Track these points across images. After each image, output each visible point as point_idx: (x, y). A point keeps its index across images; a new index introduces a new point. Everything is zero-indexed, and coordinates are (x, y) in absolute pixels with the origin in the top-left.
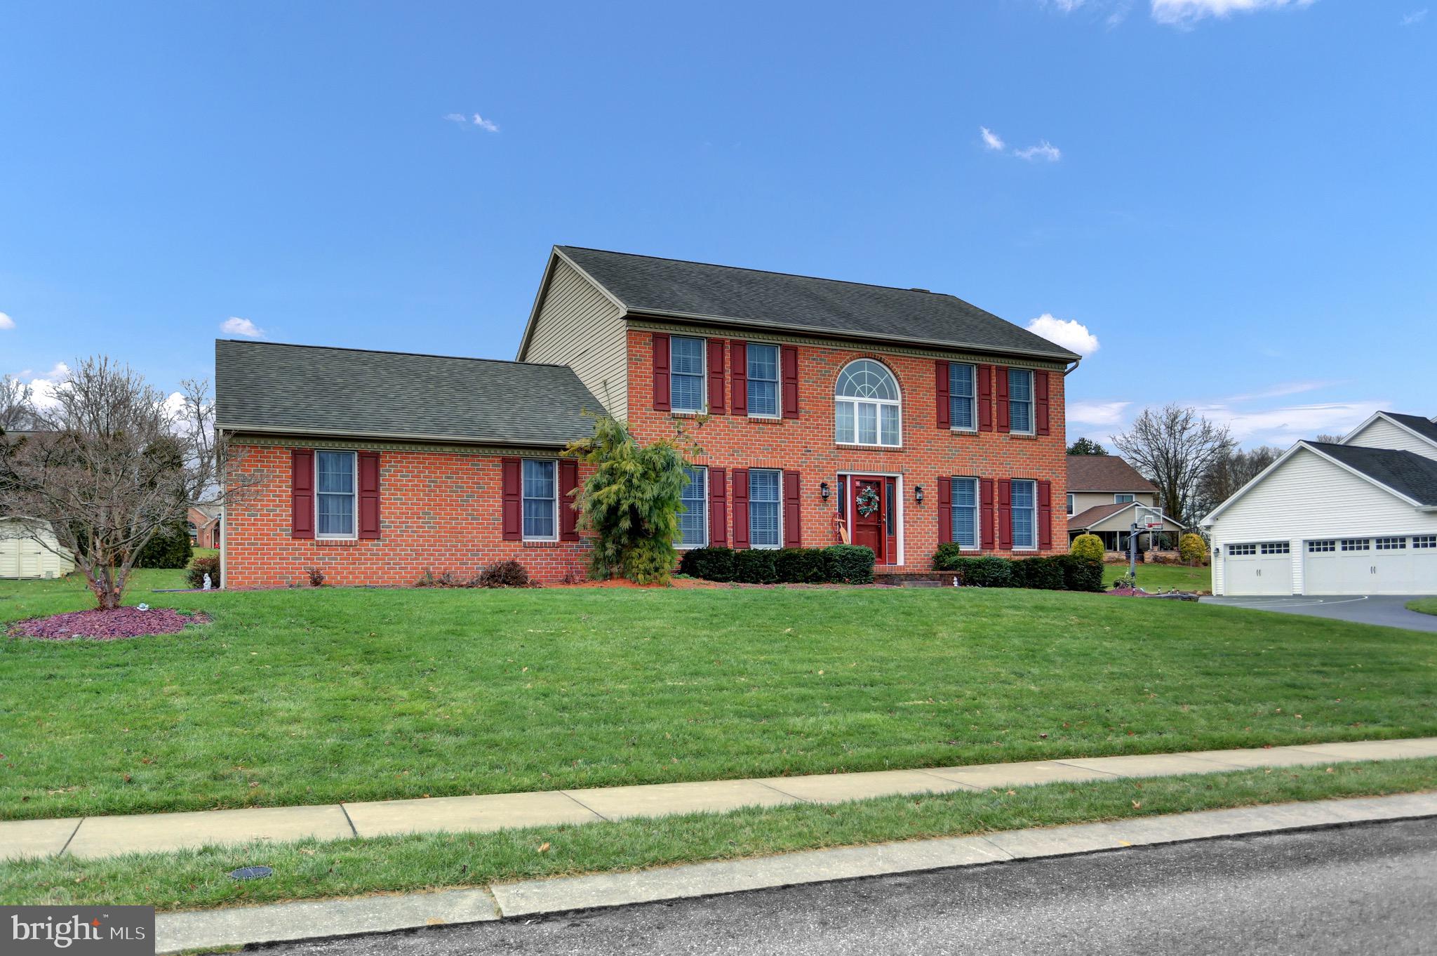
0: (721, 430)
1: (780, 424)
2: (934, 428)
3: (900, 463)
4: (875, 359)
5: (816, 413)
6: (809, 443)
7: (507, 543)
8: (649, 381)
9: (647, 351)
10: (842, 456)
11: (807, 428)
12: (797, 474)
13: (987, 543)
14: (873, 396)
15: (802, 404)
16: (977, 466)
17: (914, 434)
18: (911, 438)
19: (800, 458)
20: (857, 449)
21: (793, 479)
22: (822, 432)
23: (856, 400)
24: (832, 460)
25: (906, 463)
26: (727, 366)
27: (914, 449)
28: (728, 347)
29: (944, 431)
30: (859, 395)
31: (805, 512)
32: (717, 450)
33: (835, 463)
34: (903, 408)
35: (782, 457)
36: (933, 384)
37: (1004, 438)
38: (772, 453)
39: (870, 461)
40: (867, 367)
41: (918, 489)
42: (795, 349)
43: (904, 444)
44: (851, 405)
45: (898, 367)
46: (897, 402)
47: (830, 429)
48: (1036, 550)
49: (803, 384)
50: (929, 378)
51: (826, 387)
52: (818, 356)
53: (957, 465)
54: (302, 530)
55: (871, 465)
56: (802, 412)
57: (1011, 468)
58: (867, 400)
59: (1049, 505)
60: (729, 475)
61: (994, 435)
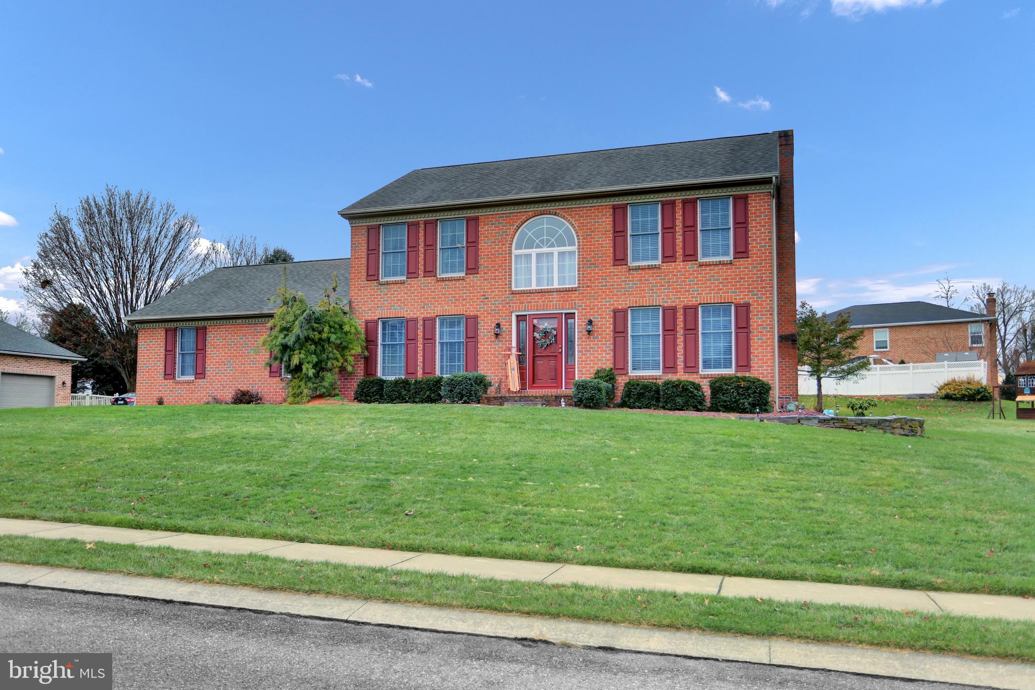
0: (415, 290)
1: (463, 279)
2: (610, 266)
3: (573, 300)
4: (550, 214)
5: (493, 267)
6: (486, 292)
7: (272, 379)
8: (364, 261)
9: (363, 239)
10: (516, 300)
11: (486, 280)
12: (476, 318)
13: (670, 367)
14: (552, 246)
15: (481, 262)
16: (658, 296)
17: (588, 274)
18: (585, 277)
19: (479, 305)
20: (530, 292)
21: (472, 323)
22: (498, 282)
23: (533, 252)
24: (508, 303)
25: (580, 300)
26: (422, 239)
27: (588, 287)
28: (422, 226)
29: (620, 267)
30: (538, 247)
31: (482, 348)
32: (412, 305)
33: (510, 306)
34: (579, 252)
35: (463, 305)
36: (609, 227)
37: (690, 266)
38: (455, 303)
39: (543, 302)
40: (545, 223)
41: (590, 322)
42: (476, 219)
43: (579, 284)
44: (529, 256)
45: (572, 218)
46: (574, 248)
47: (505, 278)
48: (733, 372)
49: (483, 245)
50: (605, 221)
51: (503, 245)
52: (496, 221)
53: (635, 297)
54: (169, 374)
55: (544, 305)
56: (481, 268)
57: (699, 294)
58: (545, 250)
59: (747, 327)
60: (421, 323)
61: (680, 265)
